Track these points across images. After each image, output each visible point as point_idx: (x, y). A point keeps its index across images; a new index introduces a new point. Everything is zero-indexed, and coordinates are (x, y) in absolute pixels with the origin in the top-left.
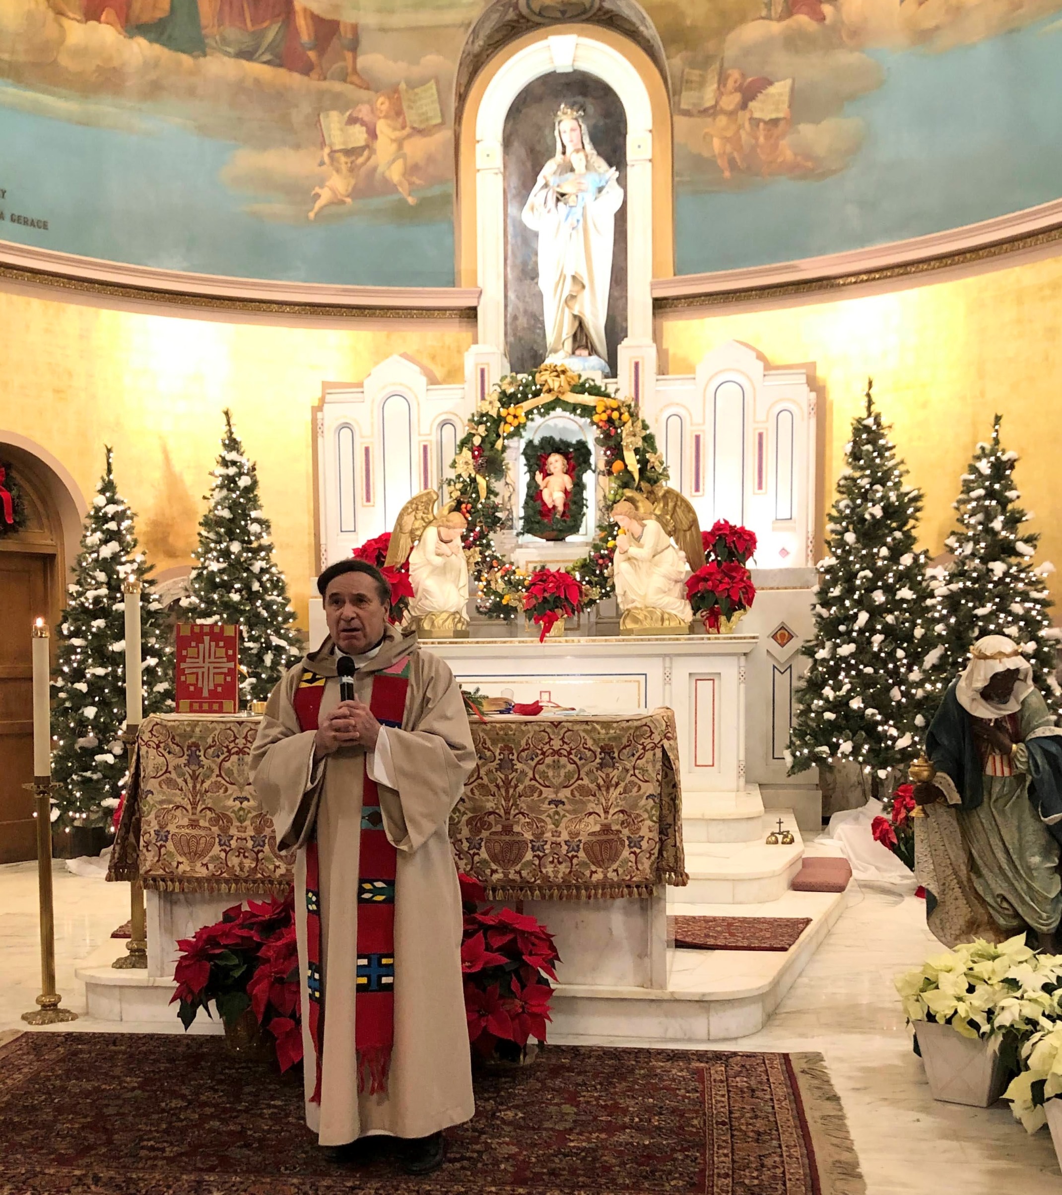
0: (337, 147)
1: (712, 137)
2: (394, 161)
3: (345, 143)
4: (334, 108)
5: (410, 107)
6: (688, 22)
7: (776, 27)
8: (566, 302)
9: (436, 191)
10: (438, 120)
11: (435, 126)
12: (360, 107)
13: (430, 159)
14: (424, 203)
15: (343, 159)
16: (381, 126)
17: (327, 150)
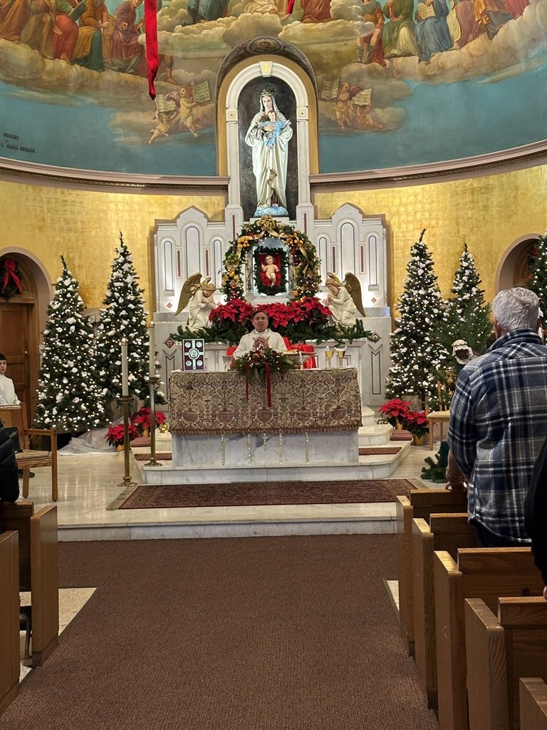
0: (162, 111)
1: (336, 111)
2: (188, 117)
3: (165, 109)
5: (196, 93)
6: (325, 61)
7: (364, 67)
8: (268, 181)
10: (209, 99)
11: (207, 101)
12: (173, 92)
13: (205, 116)
15: (164, 116)
16: (182, 101)
17: (157, 112)
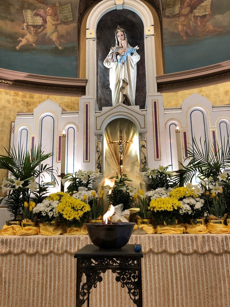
1: (178, 25)
2: (53, 33)
3: (33, 22)
4: (28, 8)
5: (60, 13)
8: (121, 90)
9: (71, 45)
10: (72, 19)
11: (70, 21)
12: (40, 10)
13: (68, 33)
14: (65, 49)
15: (32, 29)
16: (48, 18)
17: (25, 24)
